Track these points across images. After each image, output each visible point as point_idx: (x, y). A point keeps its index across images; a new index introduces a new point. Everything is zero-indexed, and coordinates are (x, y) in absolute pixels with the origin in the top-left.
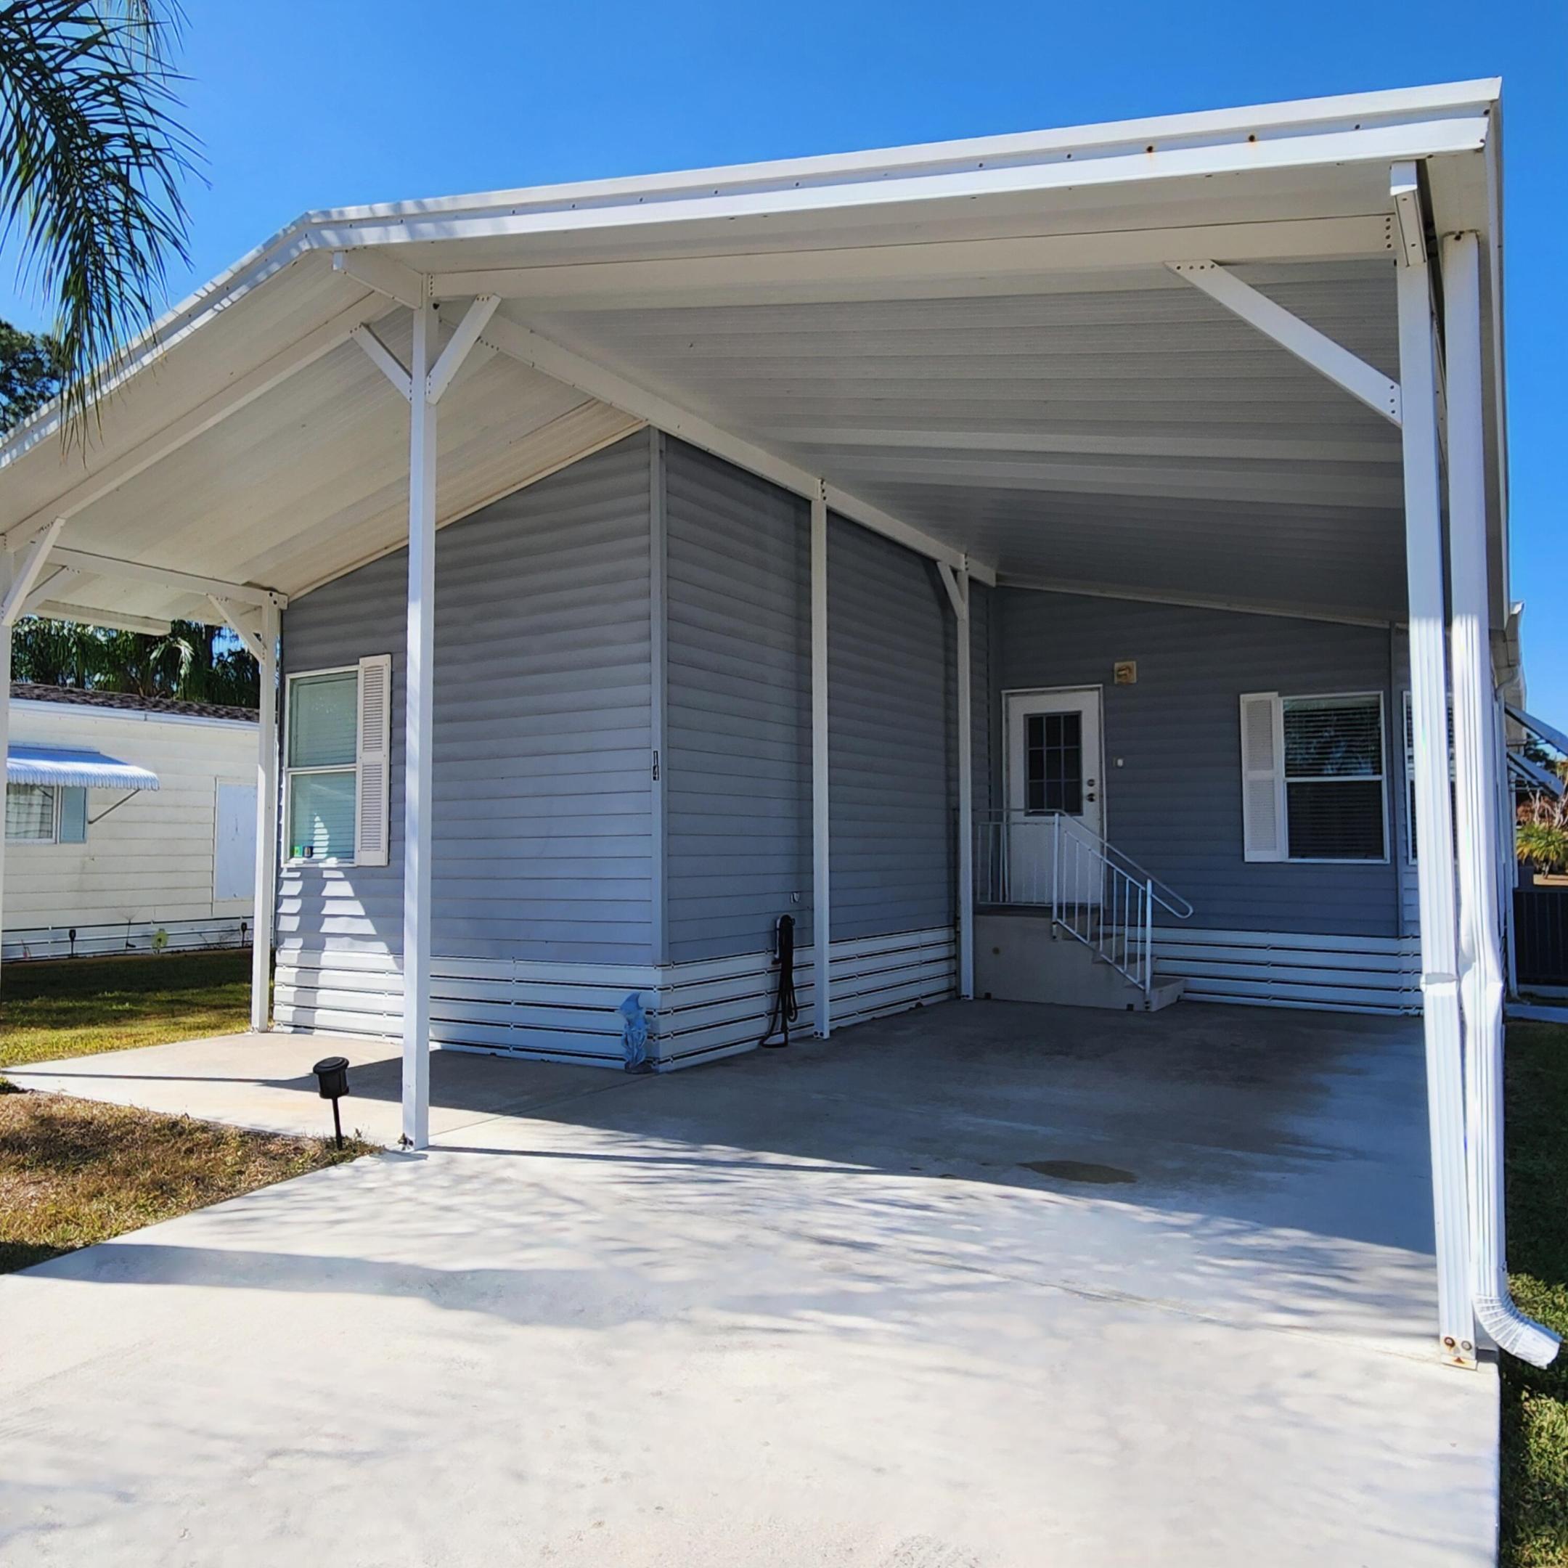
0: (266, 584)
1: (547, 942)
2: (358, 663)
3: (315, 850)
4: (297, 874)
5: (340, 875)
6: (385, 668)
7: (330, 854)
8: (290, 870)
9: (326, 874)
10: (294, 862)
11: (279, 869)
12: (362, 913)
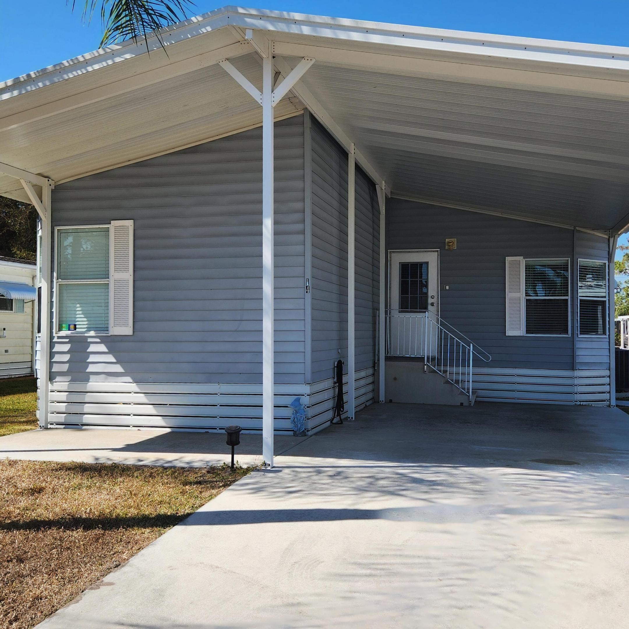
0: (46, 174)
1: (240, 373)
2: (110, 224)
3: (77, 326)
4: (67, 340)
5: (98, 340)
6: (130, 227)
7: (89, 329)
8: (59, 337)
9: (89, 340)
10: (63, 333)
11: (51, 337)
12: (114, 361)
